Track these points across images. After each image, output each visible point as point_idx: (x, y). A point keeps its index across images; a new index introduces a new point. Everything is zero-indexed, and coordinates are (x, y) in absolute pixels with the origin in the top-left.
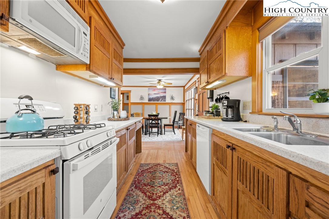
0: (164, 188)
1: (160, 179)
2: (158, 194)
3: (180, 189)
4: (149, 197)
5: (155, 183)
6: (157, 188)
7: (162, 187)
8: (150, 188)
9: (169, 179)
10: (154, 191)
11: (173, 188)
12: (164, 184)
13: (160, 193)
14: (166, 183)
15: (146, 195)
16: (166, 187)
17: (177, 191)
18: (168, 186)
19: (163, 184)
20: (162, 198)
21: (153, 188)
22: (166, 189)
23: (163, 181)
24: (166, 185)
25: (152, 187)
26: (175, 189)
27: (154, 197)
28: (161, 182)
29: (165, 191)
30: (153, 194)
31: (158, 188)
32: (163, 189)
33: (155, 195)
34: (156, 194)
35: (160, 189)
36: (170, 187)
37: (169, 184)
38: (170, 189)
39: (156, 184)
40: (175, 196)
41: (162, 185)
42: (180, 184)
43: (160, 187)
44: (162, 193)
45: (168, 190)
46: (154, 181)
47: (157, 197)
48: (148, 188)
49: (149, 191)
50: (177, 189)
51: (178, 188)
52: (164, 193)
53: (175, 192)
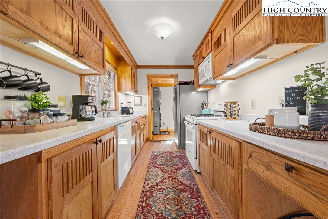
0: (162, 186)
1: (168, 199)
2: (168, 181)
3: (147, 184)
4: (175, 178)
5: (173, 192)
6: (170, 186)
7: (165, 187)
8: (177, 187)
9: (156, 198)
10: (172, 184)
11: (154, 186)
12: (162, 191)
13: (166, 182)
14: (160, 192)
15: (178, 180)
16: (161, 187)
17: (150, 183)
18: (158, 188)
19: (164, 191)
20: (164, 178)
21: (174, 186)
22: (161, 185)
23: (163, 195)
24: (160, 189)
25: (175, 188)
26: (152, 184)
27: (171, 179)
28: (167, 194)
29: (162, 183)
30: (172, 181)
31: (168, 186)
32: (164, 185)
33: (171, 180)
34: (169, 181)
35: (166, 185)
36: (156, 187)
37: (157, 191)
38: (156, 185)
39: (171, 191)
40: (153, 179)
41: (164, 189)
42: (145, 191)
43: (167, 188)
44: (164, 181)
45: (159, 183)
46: (175, 196)
47: (168, 178)
48: (178, 186)
49: (177, 184)
50: (150, 185)
51: (148, 185)
52: (162, 181)
53: (153, 182)
